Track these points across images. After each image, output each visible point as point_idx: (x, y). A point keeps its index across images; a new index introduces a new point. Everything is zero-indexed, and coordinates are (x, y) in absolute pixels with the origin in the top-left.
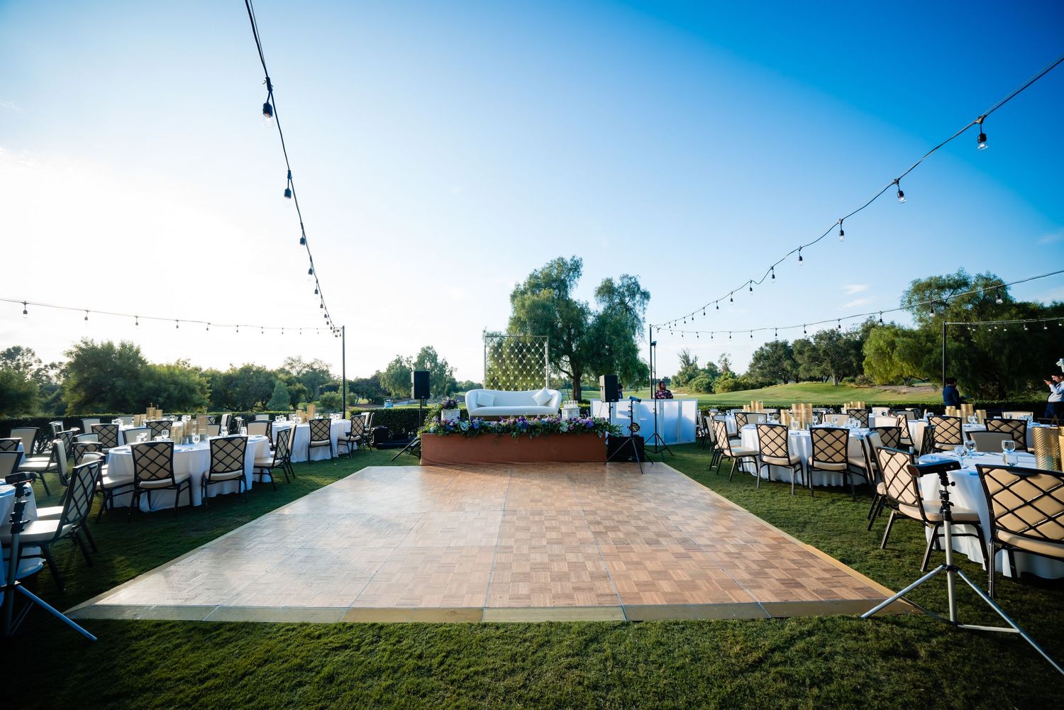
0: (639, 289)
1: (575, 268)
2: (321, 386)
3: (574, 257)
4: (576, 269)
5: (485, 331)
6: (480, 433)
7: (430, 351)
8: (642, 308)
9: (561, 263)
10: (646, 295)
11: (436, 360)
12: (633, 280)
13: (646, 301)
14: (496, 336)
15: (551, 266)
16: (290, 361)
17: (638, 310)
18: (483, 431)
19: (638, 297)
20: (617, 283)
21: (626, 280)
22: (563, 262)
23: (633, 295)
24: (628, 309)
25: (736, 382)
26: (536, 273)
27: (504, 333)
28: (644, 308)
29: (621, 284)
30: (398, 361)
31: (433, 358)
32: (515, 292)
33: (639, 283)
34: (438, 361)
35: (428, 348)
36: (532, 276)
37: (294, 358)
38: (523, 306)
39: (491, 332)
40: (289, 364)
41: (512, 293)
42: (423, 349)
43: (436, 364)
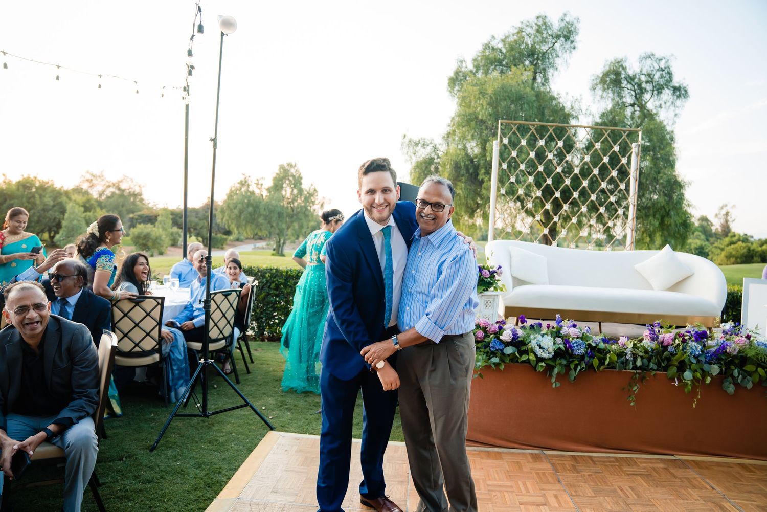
0: (671, 80)
1: (567, 34)
2: (131, 216)
3: (565, 15)
4: (567, 38)
5: (405, 136)
6: (590, 366)
7: (293, 171)
8: (672, 114)
9: (542, 26)
10: (680, 92)
11: (301, 184)
12: (662, 65)
13: (678, 102)
14: (424, 146)
15: (521, 31)
16: (89, 177)
17: (664, 116)
18: (596, 362)
19: (667, 94)
20: (633, 67)
21: (649, 62)
22: (545, 23)
23: (659, 89)
24: (647, 115)
25: (749, 249)
26: (494, 43)
27: (438, 140)
28: (676, 115)
29: (638, 70)
30: (243, 183)
31: (297, 182)
32: (457, 73)
33: (673, 70)
34: (303, 186)
35: (290, 165)
36: (487, 46)
37: (94, 173)
38: (483, 93)
39: (416, 138)
40: (87, 180)
41: (452, 74)
42: (282, 167)
43: (301, 191)
